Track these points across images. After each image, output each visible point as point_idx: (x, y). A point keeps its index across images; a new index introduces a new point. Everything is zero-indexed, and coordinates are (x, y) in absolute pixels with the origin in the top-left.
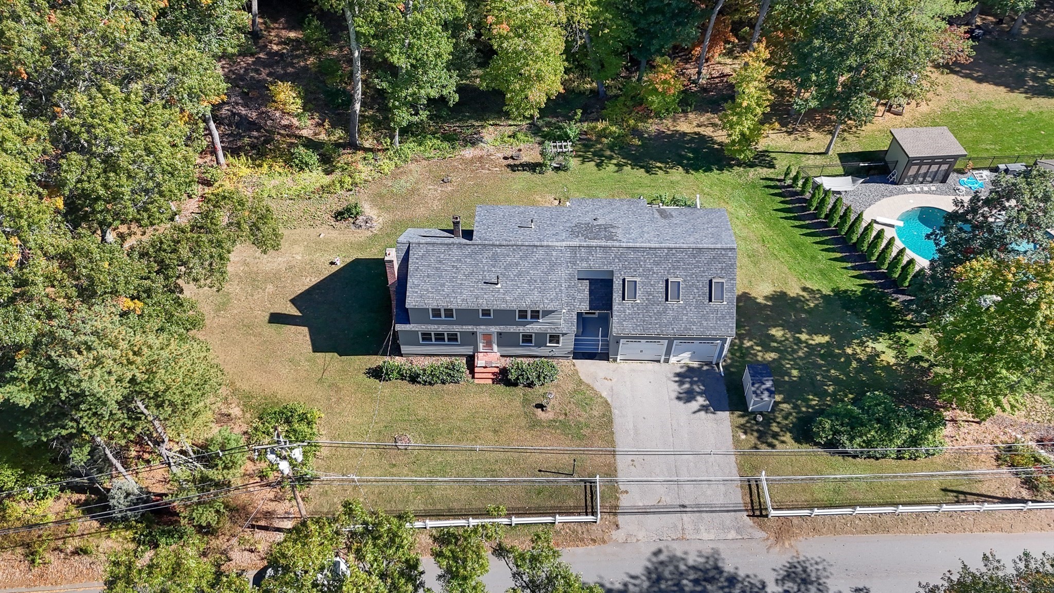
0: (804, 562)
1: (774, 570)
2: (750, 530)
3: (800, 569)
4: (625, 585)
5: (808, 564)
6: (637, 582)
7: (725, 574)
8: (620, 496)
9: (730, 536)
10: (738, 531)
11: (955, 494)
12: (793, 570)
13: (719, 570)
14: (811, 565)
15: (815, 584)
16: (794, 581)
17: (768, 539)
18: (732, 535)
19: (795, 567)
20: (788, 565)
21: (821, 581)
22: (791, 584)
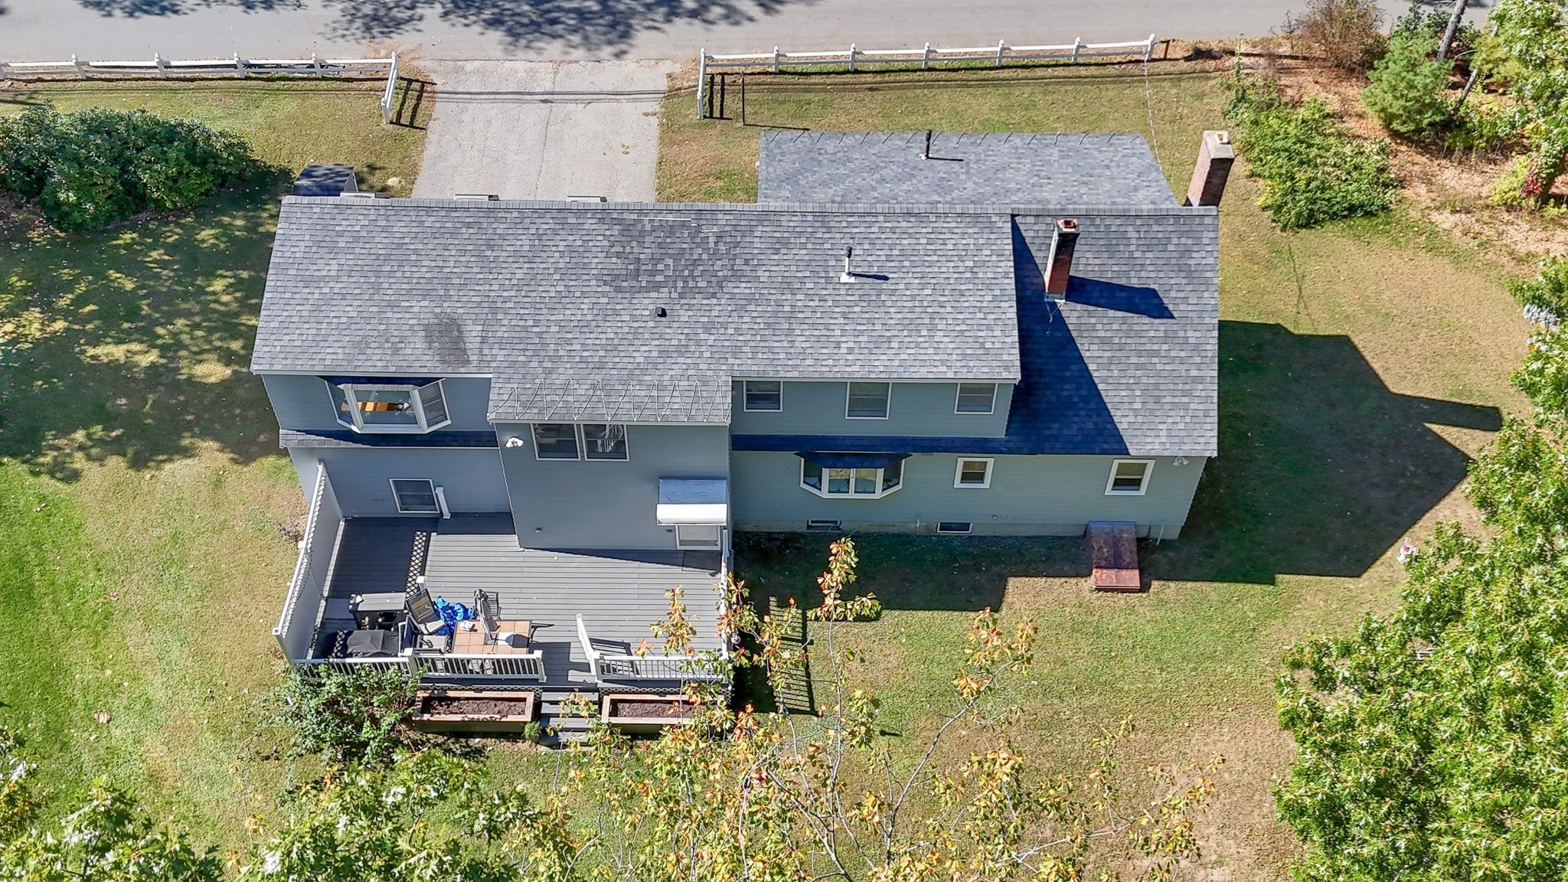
0: (364, 38)
1: (419, 31)
2: (438, 69)
3: (375, 31)
4: (668, 21)
5: (359, 34)
6: (650, 23)
7: (503, 28)
8: (658, 109)
9: (477, 64)
10: (460, 70)
11: (31, 101)
12: (385, 30)
13: (510, 32)
14: (353, 34)
15: (360, 14)
16: (393, 19)
17: (414, 59)
18: (470, 66)
19: (382, 33)
20: (392, 35)
21: (349, 18)
22: (400, 15)
